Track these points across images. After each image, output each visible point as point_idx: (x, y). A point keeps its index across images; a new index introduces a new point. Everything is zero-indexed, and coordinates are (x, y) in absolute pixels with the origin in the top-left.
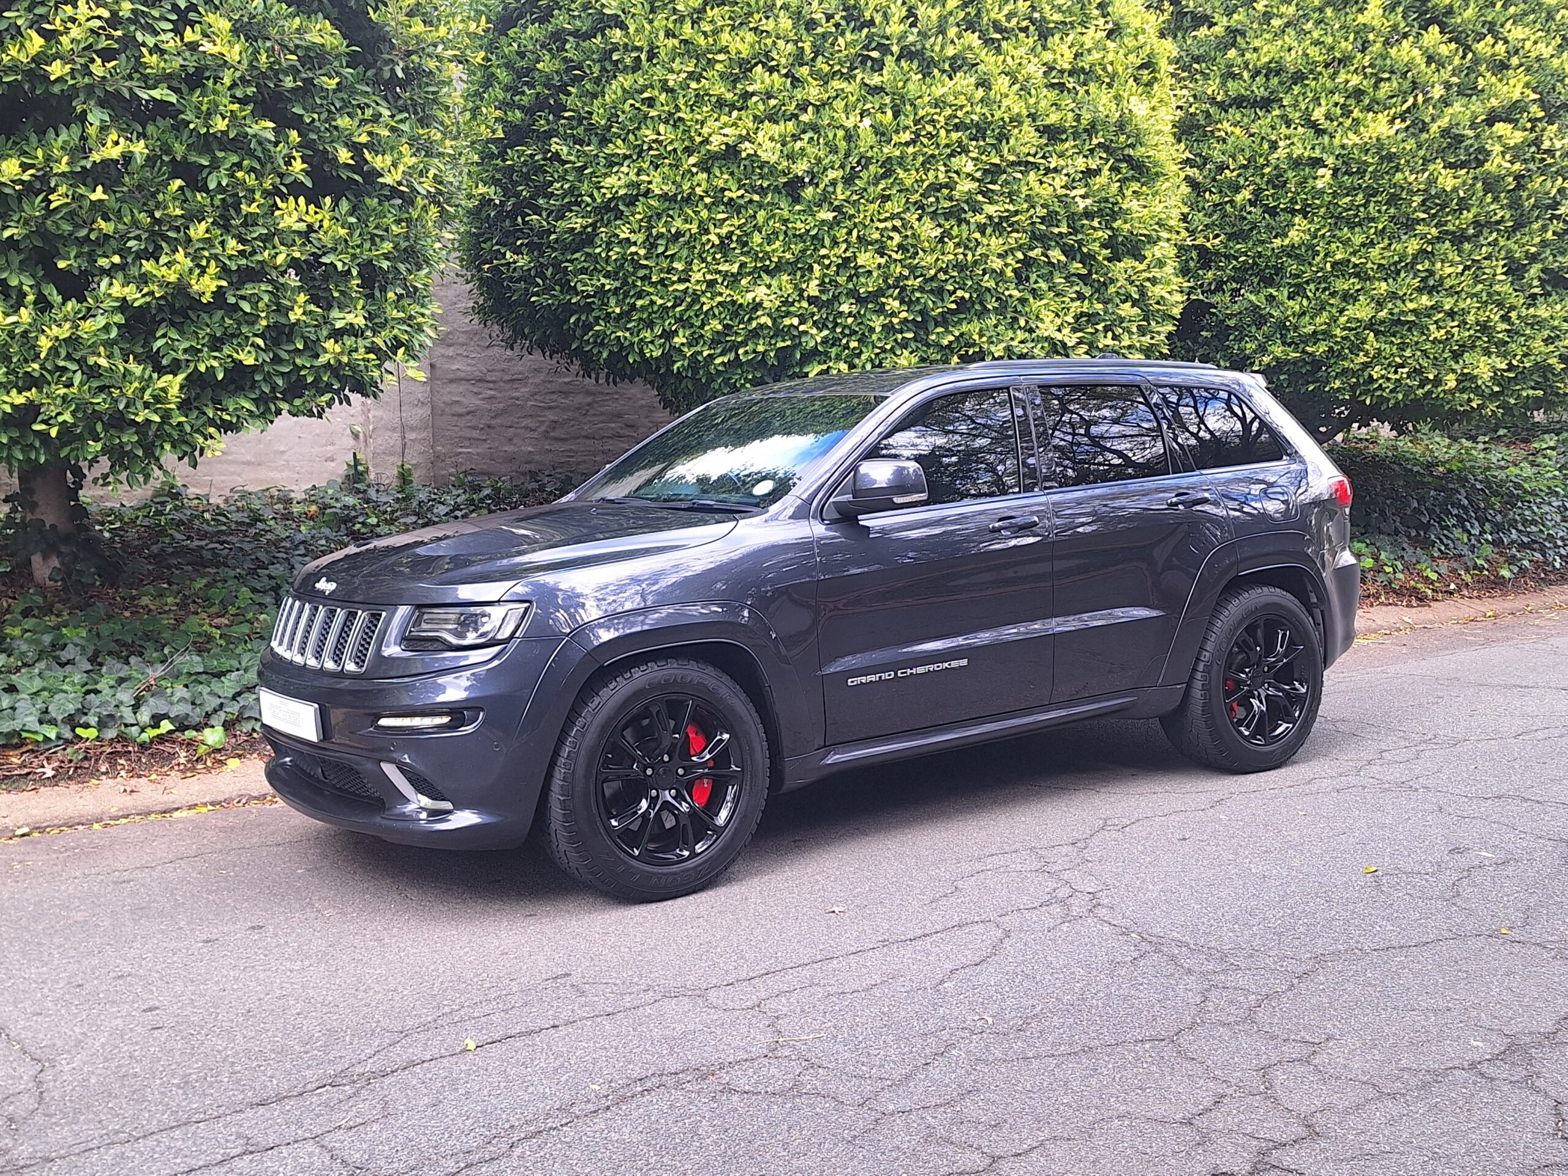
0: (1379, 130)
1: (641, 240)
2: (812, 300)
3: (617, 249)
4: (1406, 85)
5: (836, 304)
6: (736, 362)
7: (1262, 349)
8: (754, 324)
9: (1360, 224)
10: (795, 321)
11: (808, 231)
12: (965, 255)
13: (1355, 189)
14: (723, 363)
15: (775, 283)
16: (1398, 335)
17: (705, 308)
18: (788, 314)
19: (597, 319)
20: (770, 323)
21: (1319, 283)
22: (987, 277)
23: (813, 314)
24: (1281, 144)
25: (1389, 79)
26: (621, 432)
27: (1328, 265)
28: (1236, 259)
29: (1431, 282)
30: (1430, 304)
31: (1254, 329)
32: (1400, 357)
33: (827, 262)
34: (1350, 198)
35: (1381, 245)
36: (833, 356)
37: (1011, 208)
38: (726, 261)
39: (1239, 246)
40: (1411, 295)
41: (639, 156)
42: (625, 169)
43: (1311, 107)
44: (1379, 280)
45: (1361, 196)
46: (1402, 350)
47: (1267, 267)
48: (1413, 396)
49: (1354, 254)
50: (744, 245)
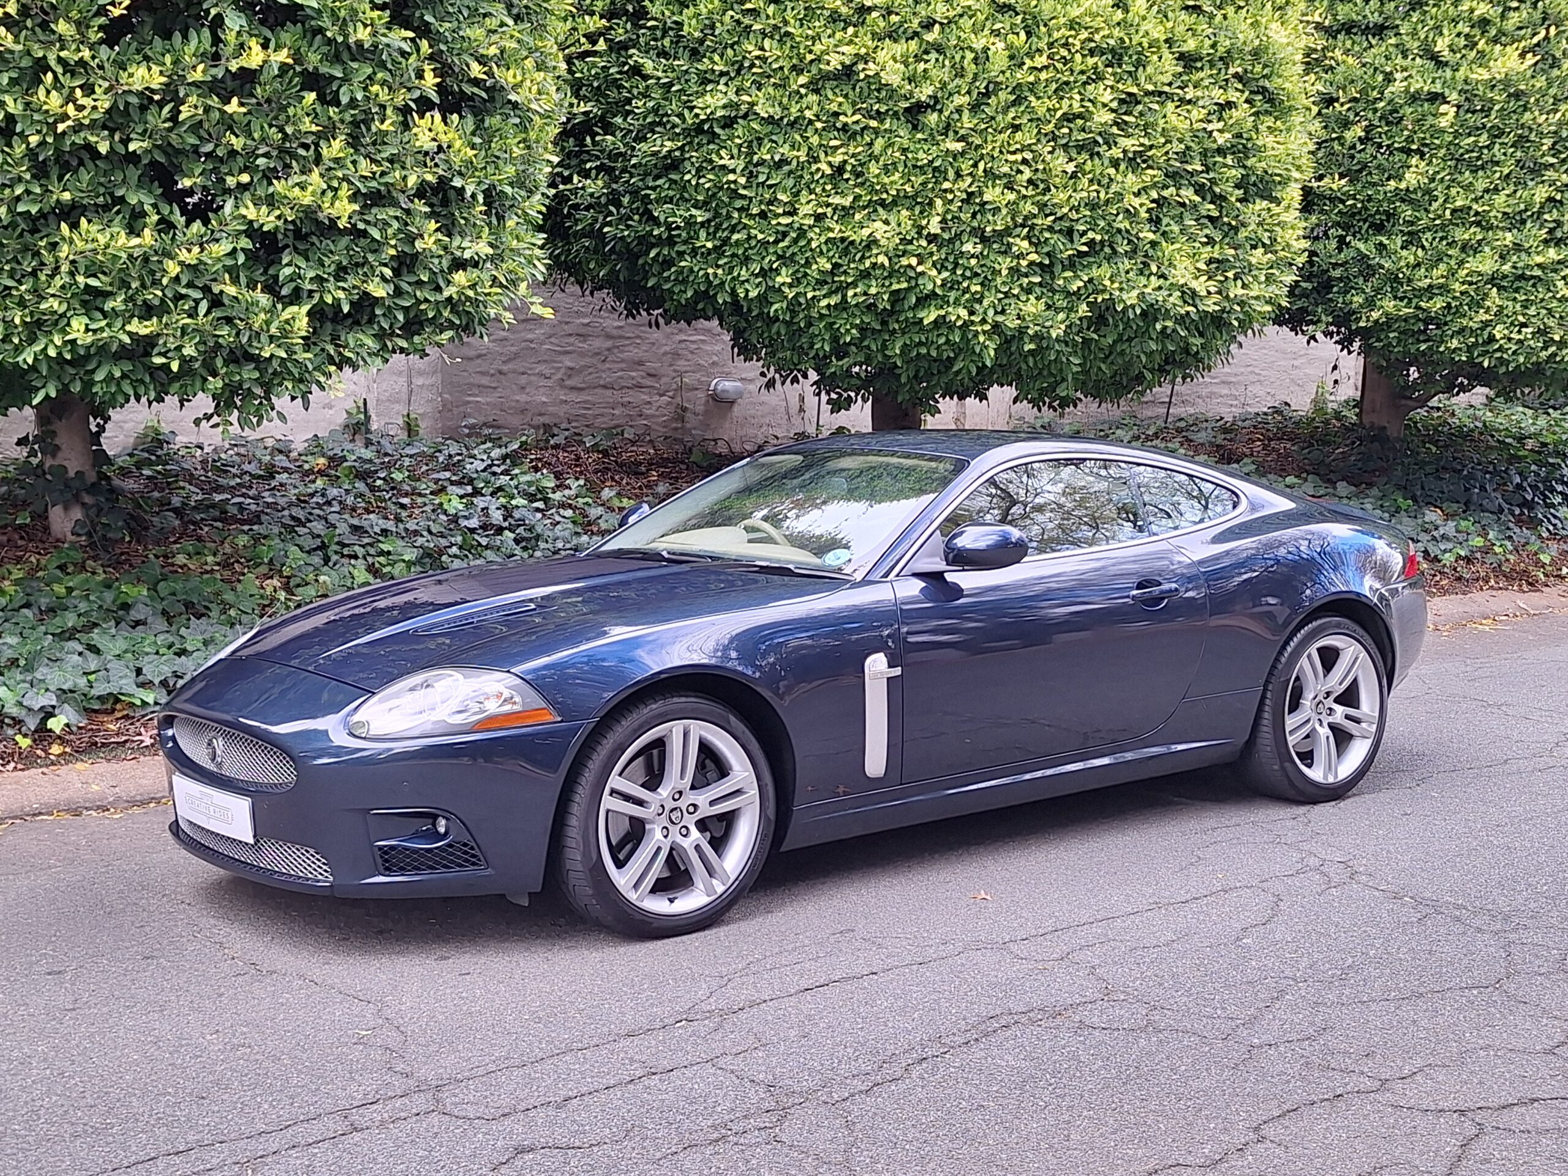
0: (1508, 65)
1: (741, 167)
2: (932, 238)
4: (1537, 15)
5: (958, 244)
6: (843, 305)
7: (1370, 304)
8: (867, 263)
9: (1482, 168)
10: (914, 261)
11: (930, 162)
12: (1098, 192)
13: (1478, 129)
14: (828, 306)
15: (893, 219)
16: (1522, 292)
18: (905, 253)
19: (681, 254)
20: (887, 263)
21: (1437, 232)
22: (1121, 217)
23: (931, 254)
24: (1398, 76)
25: (1517, 9)
26: (643, 381)
27: (1448, 212)
28: (1343, 202)
29: (1559, 234)
30: (1557, 258)
31: (1361, 280)
32: (1524, 315)
33: (950, 196)
34: (1472, 139)
35: (1507, 192)
36: (951, 300)
37: (1146, 142)
38: (837, 194)
40: (1537, 247)
41: (738, 72)
42: (721, 87)
43: (1431, 35)
44: (1503, 229)
46: (1526, 308)
47: (1378, 212)
48: (1534, 359)
49: (1476, 200)
50: (858, 175)
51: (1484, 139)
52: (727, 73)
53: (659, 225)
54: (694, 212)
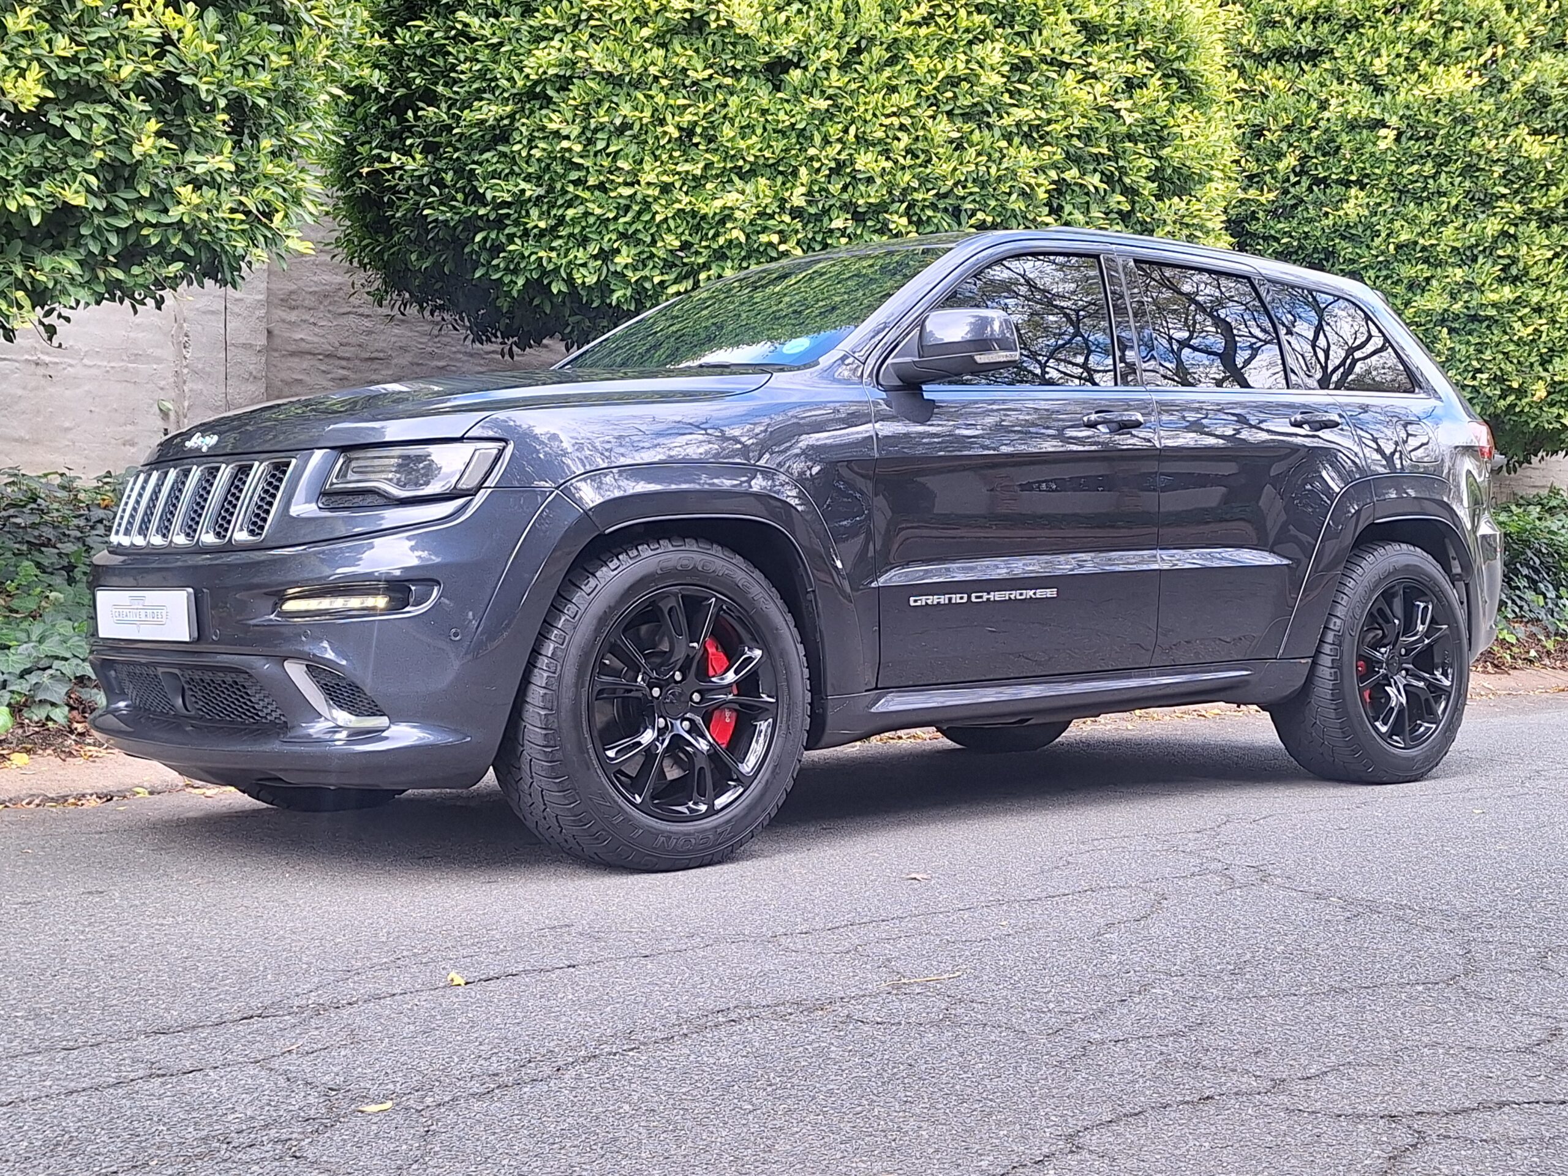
0: (1453, 85)
1: (575, 133)
2: (797, 213)
3: (542, 145)
4: (1483, 35)
5: (826, 220)
8: (721, 240)
9: (1429, 199)
10: (775, 238)
11: (793, 125)
12: (988, 167)
13: (1422, 157)
16: (1475, 334)
17: (658, 218)
18: (765, 229)
19: (511, 238)
20: (743, 239)
21: (1380, 270)
22: (1015, 197)
23: (797, 232)
24: (1333, 101)
25: (1462, 28)
27: (1392, 247)
28: (1277, 240)
29: (1514, 271)
30: (1512, 297)
32: (1478, 360)
33: (816, 165)
34: (1416, 167)
35: (1456, 224)
37: (1043, 115)
38: (686, 161)
39: (1280, 226)
40: (1491, 285)
41: (575, 26)
42: (556, 43)
43: (1368, 59)
44: (1453, 265)
45: (1430, 164)
46: (1481, 352)
47: (1315, 249)
48: (1492, 409)
49: (1422, 234)
50: (711, 140)
51: (1429, 168)
52: (563, 30)
53: (485, 205)
54: (523, 185)
